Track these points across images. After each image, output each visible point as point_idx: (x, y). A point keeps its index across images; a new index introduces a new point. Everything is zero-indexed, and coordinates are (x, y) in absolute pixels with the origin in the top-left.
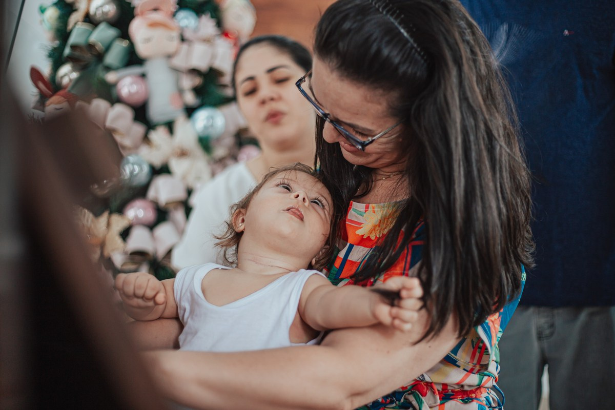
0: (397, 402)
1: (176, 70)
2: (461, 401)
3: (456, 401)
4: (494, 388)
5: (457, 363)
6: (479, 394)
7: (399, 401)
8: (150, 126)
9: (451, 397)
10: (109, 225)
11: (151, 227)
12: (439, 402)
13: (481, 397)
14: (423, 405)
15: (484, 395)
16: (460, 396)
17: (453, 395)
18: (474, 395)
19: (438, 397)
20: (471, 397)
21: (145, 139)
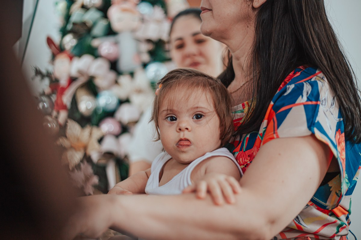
1: (138, 40)
8: (119, 73)
10: (91, 134)
11: (117, 136)
21: (116, 82)
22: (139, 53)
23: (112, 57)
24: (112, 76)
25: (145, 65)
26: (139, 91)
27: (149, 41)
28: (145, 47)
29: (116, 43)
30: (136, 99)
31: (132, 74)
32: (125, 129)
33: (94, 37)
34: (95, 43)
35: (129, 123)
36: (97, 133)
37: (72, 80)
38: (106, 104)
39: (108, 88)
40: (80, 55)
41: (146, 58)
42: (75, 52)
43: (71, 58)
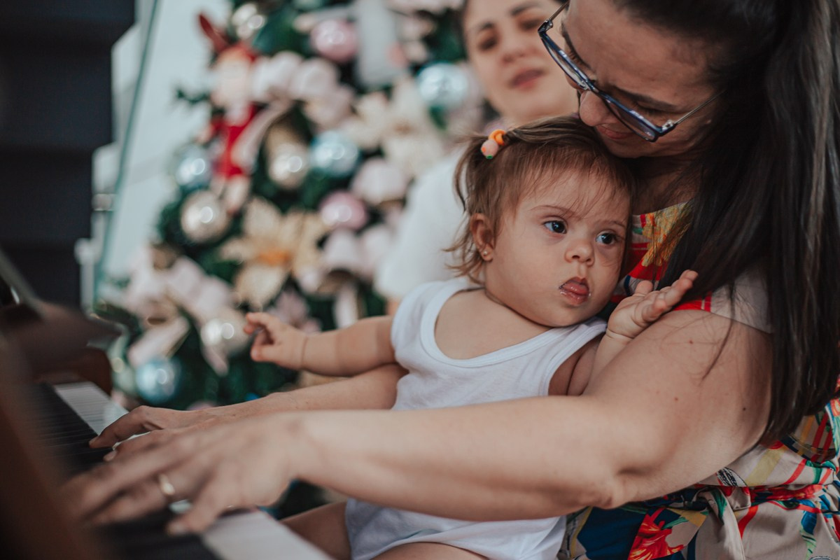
0: (686, 502)
1: (398, 13)
2: (782, 504)
3: (776, 504)
4: (835, 483)
5: (794, 445)
6: (811, 492)
7: (690, 500)
8: (360, 90)
9: (768, 498)
10: (300, 231)
11: (359, 232)
12: (749, 504)
13: (814, 496)
14: (725, 508)
15: (818, 493)
16: (781, 497)
17: (771, 495)
18: (802, 495)
19: (749, 498)
20: (800, 497)
21: (353, 111)
22: (402, 42)
23: (342, 53)
24: (343, 96)
25: (416, 69)
26: (404, 130)
27: (423, 14)
28: (415, 29)
29: (350, 22)
30: (398, 148)
31: (387, 91)
32: (375, 216)
33: (303, 11)
34: (303, 23)
35: (384, 203)
36: (314, 226)
37: (256, 109)
38: (334, 162)
39: (336, 124)
40: (271, 52)
41: (418, 52)
42: (261, 45)
43: (253, 58)
